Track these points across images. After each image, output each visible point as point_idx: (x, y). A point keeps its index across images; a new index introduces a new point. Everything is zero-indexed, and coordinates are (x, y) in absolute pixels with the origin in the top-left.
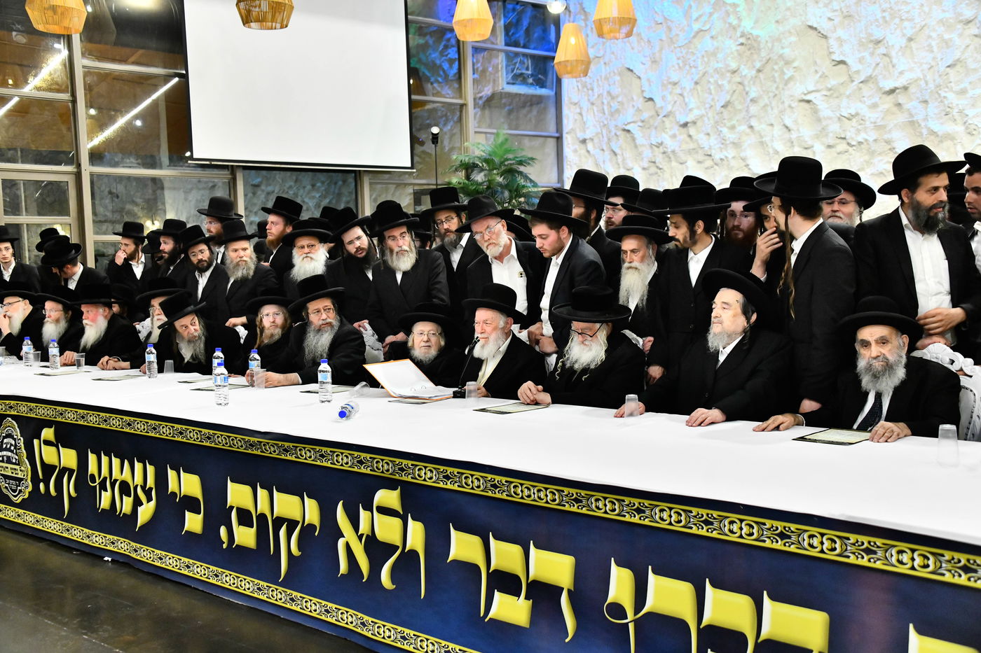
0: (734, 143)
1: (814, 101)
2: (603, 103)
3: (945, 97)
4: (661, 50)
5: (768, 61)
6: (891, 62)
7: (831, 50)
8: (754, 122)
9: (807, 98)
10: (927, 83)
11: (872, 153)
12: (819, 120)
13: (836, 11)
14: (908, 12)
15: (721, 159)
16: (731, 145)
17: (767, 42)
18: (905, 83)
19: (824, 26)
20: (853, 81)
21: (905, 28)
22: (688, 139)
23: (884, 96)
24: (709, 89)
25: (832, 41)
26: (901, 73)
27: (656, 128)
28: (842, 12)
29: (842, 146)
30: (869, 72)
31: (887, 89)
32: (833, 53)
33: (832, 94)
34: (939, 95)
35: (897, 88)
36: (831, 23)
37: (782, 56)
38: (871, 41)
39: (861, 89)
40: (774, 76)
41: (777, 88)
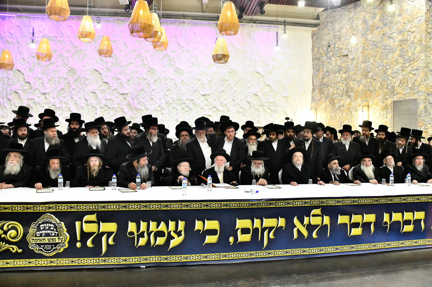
0: (65, 102)
1: (96, 93)
2: (4, 81)
3: (139, 98)
4: (34, 66)
5: (79, 78)
6: (123, 86)
7: (103, 79)
8: (73, 96)
9: (94, 91)
10: (133, 94)
11: (116, 111)
12: (98, 99)
13: (105, 67)
14: (128, 73)
15: (59, 107)
16: (64, 103)
17: (79, 71)
18: (127, 93)
19: (101, 71)
20: (110, 89)
21: (127, 77)
22: (45, 99)
23: (120, 95)
24: (55, 83)
25: (103, 76)
26: (126, 89)
27: (30, 93)
28: (107, 68)
29: (106, 108)
30: (116, 87)
31: (122, 93)
33: (102, 92)
34: (137, 97)
35: (125, 93)
36: (103, 70)
37: (84, 77)
38: (116, 78)
39: (113, 92)
40: (81, 83)
41: (82, 87)
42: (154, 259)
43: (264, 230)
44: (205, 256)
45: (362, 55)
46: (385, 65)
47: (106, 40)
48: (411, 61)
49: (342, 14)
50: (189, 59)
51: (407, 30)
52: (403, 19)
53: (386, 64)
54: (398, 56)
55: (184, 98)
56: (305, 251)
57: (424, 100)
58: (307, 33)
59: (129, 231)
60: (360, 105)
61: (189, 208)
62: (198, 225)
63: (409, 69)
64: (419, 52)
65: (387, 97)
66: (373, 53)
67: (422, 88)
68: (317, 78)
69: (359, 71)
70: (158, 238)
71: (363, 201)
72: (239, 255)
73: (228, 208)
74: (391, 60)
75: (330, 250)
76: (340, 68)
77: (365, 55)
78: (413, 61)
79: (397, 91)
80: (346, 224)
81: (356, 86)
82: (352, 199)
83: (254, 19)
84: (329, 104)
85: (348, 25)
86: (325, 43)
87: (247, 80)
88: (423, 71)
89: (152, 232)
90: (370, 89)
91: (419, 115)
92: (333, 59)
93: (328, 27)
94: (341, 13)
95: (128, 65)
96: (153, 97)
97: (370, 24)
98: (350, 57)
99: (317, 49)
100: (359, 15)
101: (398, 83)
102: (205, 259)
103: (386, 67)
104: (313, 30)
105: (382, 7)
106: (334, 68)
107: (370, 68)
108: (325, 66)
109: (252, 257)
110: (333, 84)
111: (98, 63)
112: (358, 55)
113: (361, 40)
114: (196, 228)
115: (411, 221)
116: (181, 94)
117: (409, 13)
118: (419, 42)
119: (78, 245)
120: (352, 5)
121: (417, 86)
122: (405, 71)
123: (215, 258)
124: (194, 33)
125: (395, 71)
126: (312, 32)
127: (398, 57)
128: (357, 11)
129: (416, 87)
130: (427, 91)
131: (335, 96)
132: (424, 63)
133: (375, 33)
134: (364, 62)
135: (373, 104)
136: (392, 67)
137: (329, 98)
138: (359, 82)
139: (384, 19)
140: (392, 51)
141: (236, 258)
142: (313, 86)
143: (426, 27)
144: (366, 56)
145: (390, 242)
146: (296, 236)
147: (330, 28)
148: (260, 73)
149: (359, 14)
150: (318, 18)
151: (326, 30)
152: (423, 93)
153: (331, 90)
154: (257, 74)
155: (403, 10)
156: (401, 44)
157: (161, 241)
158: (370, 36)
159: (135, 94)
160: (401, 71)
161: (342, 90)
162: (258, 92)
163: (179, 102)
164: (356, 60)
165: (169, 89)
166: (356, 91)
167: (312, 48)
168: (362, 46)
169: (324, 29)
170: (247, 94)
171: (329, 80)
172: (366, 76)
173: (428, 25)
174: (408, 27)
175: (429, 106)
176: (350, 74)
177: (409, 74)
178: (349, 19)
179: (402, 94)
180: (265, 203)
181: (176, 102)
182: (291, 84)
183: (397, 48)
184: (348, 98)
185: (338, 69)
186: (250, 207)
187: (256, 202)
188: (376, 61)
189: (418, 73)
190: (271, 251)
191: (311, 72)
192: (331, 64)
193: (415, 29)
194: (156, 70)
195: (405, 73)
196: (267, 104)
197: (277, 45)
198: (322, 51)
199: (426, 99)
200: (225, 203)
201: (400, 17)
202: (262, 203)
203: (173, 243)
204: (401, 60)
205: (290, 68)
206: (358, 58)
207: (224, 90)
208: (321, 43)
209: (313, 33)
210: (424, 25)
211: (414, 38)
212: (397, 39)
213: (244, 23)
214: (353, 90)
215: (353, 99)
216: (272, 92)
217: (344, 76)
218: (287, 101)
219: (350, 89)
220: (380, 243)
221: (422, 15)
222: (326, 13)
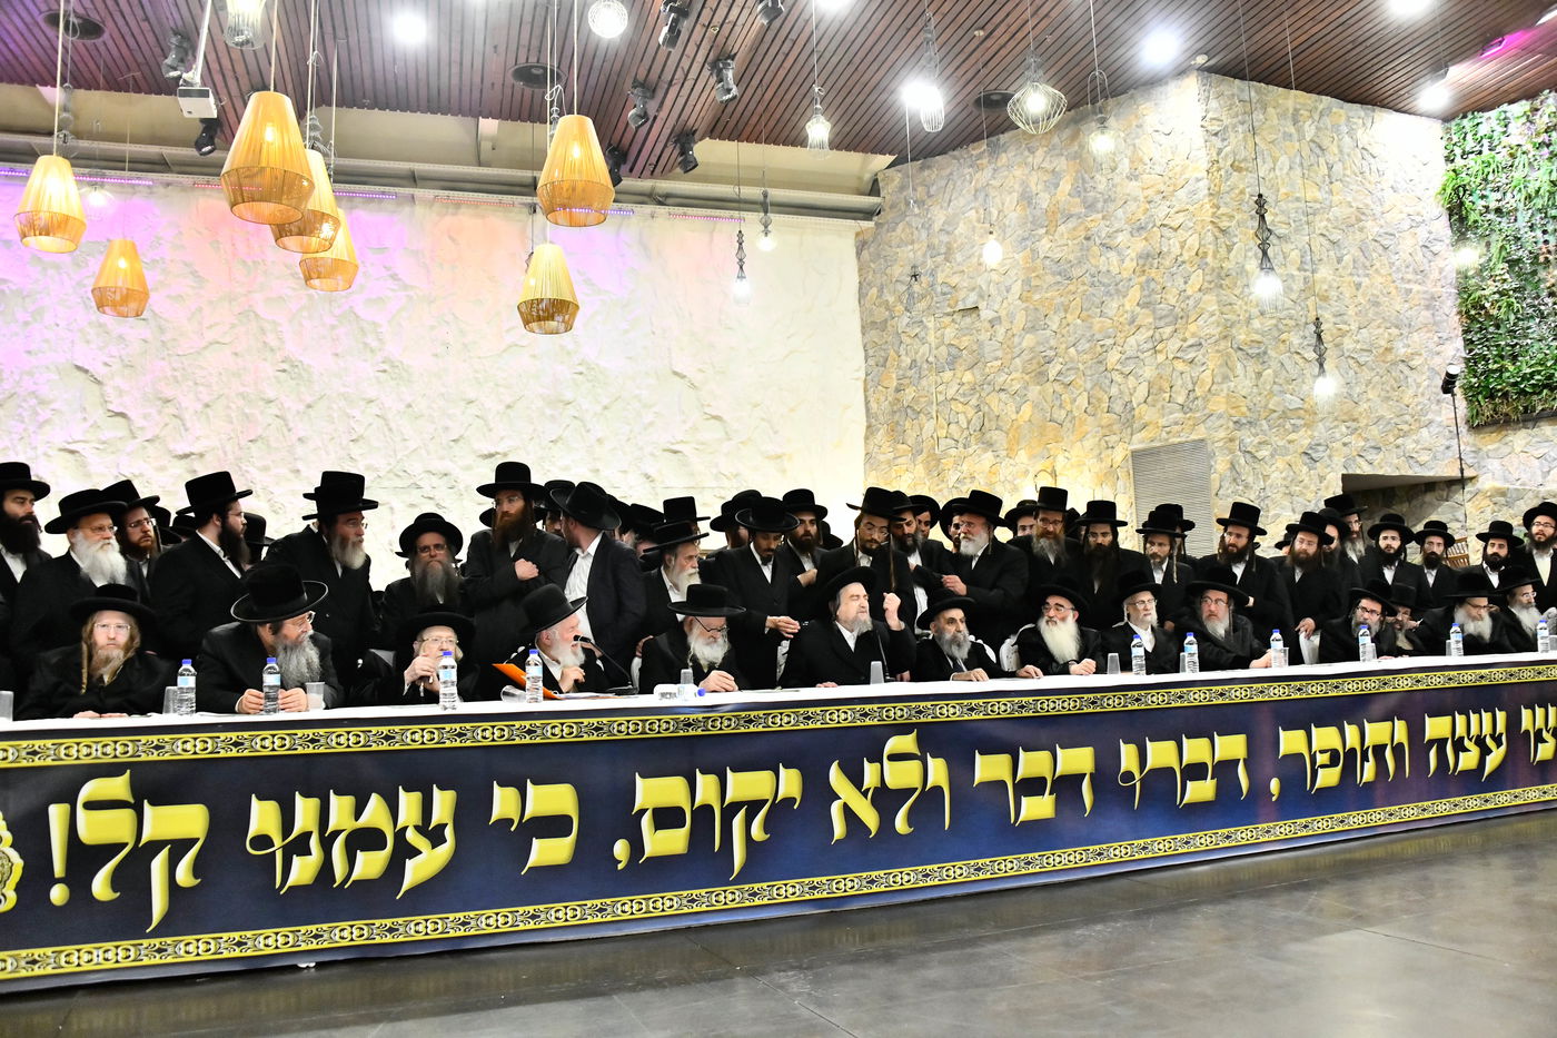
3: (247, 471)
6: (184, 425)
7: (107, 399)
9: (73, 447)
10: (225, 453)
13: (114, 357)
14: (204, 377)
17: (12, 372)
18: (202, 450)
19: (99, 370)
20: (135, 438)
21: (201, 392)
23: (175, 460)
25: (108, 389)
26: (198, 438)
28: (122, 360)
30: (157, 431)
31: (181, 453)
32: (111, 402)
33: (105, 449)
34: (240, 467)
35: (193, 454)
36: (108, 368)
37: (33, 393)
38: (160, 399)
39: (145, 448)
40: (20, 415)
41: (25, 430)
42: (346, 934)
43: (730, 811)
44: (532, 912)
45: (1024, 305)
46: (1098, 336)
47: (123, 254)
48: (1178, 318)
49: (951, 174)
50: (432, 328)
51: (1159, 223)
52: (1143, 189)
53: (1100, 332)
54: (1138, 304)
55: (416, 467)
56: (872, 882)
57: (1226, 443)
58: (839, 238)
59: (252, 832)
60: (1026, 472)
61: (468, 744)
62: (504, 802)
63: (1174, 344)
64: (1200, 290)
65: (1114, 438)
66: (1059, 300)
67: (1219, 405)
68: (880, 388)
69: (1017, 360)
70: (360, 855)
71: (1052, 705)
72: (651, 905)
73: (605, 737)
74: (1115, 319)
75: (957, 873)
76: (954, 351)
77: (1032, 307)
78: (1184, 320)
79: (1141, 418)
80: (1002, 784)
81: (1011, 408)
82: (1016, 700)
83: (661, 192)
84: (923, 475)
85: (973, 211)
86: (900, 271)
87: (640, 401)
88: (1218, 351)
89: (336, 833)
90: (1055, 416)
91: (1214, 492)
92: (930, 323)
93: (907, 219)
94: (948, 171)
95: (205, 348)
96: (300, 465)
97: (1045, 206)
98: (986, 314)
99: (874, 290)
100: (1006, 177)
101: (1142, 391)
102: (531, 926)
103: (1101, 343)
104: (859, 230)
105: (1076, 152)
106: (935, 352)
107: (1051, 348)
108: (903, 346)
109: (696, 909)
110: (934, 407)
111: (88, 342)
112: (1012, 307)
113: (1016, 256)
114: (496, 815)
115: (1204, 765)
116: (406, 453)
117: (1158, 169)
118: (1197, 260)
119: (58, 894)
120: (983, 146)
121: (1204, 399)
122: (1160, 352)
123: (566, 920)
124: (450, 237)
125: (1129, 353)
126: (857, 234)
127: (1138, 309)
128: (999, 164)
129: (1199, 402)
130: (1233, 412)
131: (942, 448)
132: (1218, 326)
133: (1062, 234)
134: (1031, 329)
135: (1068, 466)
136: (1121, 342)
137: (924, 455)
138: (1020, 397)
139: (1085, 190)
140: (1117, 288)
141: (639, 915)
142: (867, 417)
143: (1214, 213)
144: (1036, 309)
145: (1149, 840)
146: (839, 829)
147: (916, 222)
148: (684, 377)
149: (1006, 173)
150: (874, 189)
151: (903, 230)
152: (1221, 421)
153: (929, 426)
154: (677, 378)
155: (1141, 160)
156: (1144, 265)
157: (370, 864)
158: (1044, 246)
159: (231, 457)
160: (1150, 353)
161: (965, 426)
162: (682, 441)
163: (399, 483)
164: (1006, 325)
165: (361, 436)
166: (1012, 426)
167: (860, 289)
168: (1023, 277)
169: (897, 224)
170: (641, 449)
171: (921, 393)
172: (1039, 373)
173: (1218, 208)
174: (1161, 212)
175: (1242, 461)
176: (987, 370)
177: (1175, 362)
178: (976, 191)
179: (1160, 424)
180: (730, 720)
181: (386, 483)
182: (792, 410)
183: (1130, 280)
184: (985, 451)
185: (949, 354)
186: (681, 733)
187: (700, 716)
188: (1068, 325)
189: (1200, 357)
190: (759, 885)
191: (857, 371)
192: (923, 341)
193: (1180, 219)
194: (309, 366)
195: (1161, 358)
196: (714, 484)
197: (741, 277)
198: (891, 299)
199: (1231, 440)
200: (594, 721)
201: (1134, 183)
202: (722, 717)
203: (416, 871)
204: (1146, 318)
205: (787, 356)
206: (1011, 317)
207: (560, 438)
208: (888, 271)
209: (861, 238)
210: (1208, 206)
211: (1182, 247)
212: (1129, 251)
213: (625, 205)
214: (1001, 424)
215: (1004, 453)
216: (730, 439)
217: (968, 377)
218: (784, 471)
219: (990, 421)
220: (1116, 845)
221: (1199, 175)
222: (899, 171)
